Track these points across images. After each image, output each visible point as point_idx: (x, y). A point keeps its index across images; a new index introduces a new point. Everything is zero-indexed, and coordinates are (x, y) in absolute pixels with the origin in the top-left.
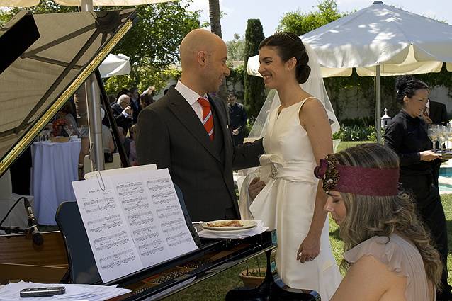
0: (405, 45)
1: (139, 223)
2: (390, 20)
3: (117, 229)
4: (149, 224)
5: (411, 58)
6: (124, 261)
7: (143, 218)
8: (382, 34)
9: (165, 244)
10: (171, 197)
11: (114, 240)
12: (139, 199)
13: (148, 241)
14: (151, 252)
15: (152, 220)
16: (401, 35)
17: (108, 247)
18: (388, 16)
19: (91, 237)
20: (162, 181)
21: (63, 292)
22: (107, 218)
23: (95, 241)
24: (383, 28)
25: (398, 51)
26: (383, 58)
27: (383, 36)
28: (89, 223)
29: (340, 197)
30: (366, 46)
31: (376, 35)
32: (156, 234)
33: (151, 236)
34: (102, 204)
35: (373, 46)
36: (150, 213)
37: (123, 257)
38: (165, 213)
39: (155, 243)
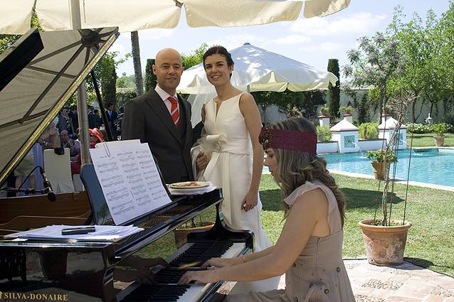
0: (269, 71)
1: (134, 182)
2: (256, 55)
3: (120, 186)
4: (140, 183)
5: (272, 79)
6: (128, 210)
7: (136, 178)
8: (253, 64)
9: (151, 198)
10: (150, 164)
11: (119, 194)
12: (133, 165)
13: (141, 195)
14: (143, 203)
15: (141, 180)
16: (265, 65)
17: (116, 199)
18: (254, 53)
19: (105, 191)
20: (144, 152)
21: (94, 231)
22: (113, 177)
23: (107, 194)
24: (253, 60)
25: (265, 74)
26: (255, 79)
27: (254, 65)
28: (102, 180)
29: (273, 152)
30: (243, 71)
31: (249, 64)
32: (145, 191)
33: (142, 192)
34: (109, 167)
35: (248, 71)
36: (140, 175)
37: (127, 206)
38: (149, 175)
39: (145, 197)
